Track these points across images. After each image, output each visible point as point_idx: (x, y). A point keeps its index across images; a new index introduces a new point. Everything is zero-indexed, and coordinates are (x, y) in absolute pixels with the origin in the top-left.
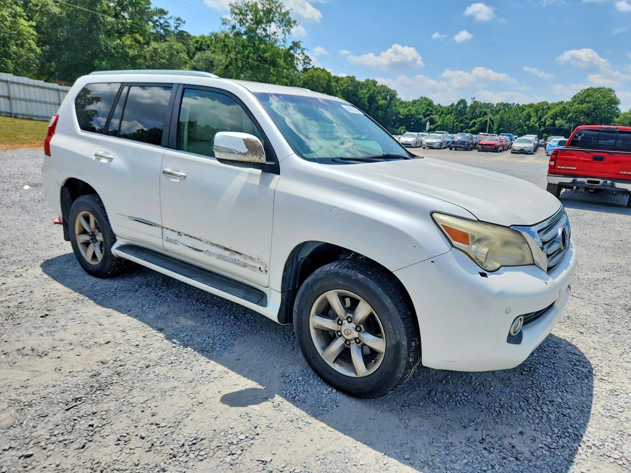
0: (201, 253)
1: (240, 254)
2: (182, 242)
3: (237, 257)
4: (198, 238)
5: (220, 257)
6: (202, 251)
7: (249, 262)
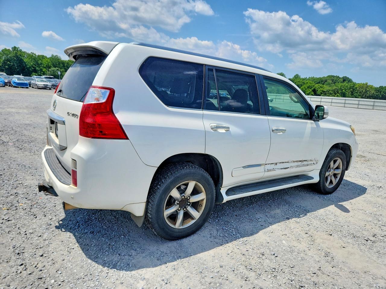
0: (288, 169)
1: (306, 161)
2: (277, 168)
3: (305, 163)
4: (287, 161)
5: (298, 166)
6: (289, 168)
7: (309, 163)
